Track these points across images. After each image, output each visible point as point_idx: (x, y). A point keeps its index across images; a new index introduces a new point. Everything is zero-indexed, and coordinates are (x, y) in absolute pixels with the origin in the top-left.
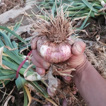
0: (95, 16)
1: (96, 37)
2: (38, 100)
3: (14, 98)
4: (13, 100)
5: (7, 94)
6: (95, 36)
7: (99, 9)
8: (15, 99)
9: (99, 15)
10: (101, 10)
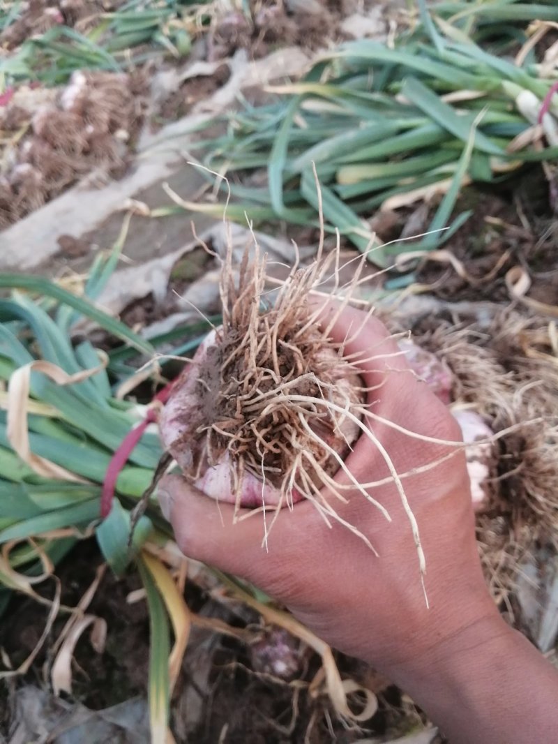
0: (497, 174)
1: (510, 276)
2: (222, 628)
3: (102, 627)
4: (97, 640)
5: (66, 609)
6: (502, 273)
7: (511, 137)
8: (109, 631)
9: (516, 164)
10: (523, 138)
